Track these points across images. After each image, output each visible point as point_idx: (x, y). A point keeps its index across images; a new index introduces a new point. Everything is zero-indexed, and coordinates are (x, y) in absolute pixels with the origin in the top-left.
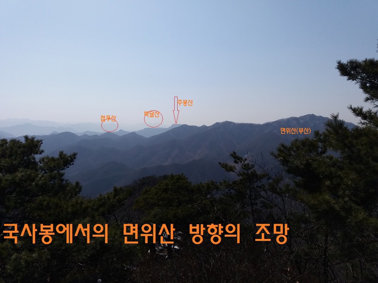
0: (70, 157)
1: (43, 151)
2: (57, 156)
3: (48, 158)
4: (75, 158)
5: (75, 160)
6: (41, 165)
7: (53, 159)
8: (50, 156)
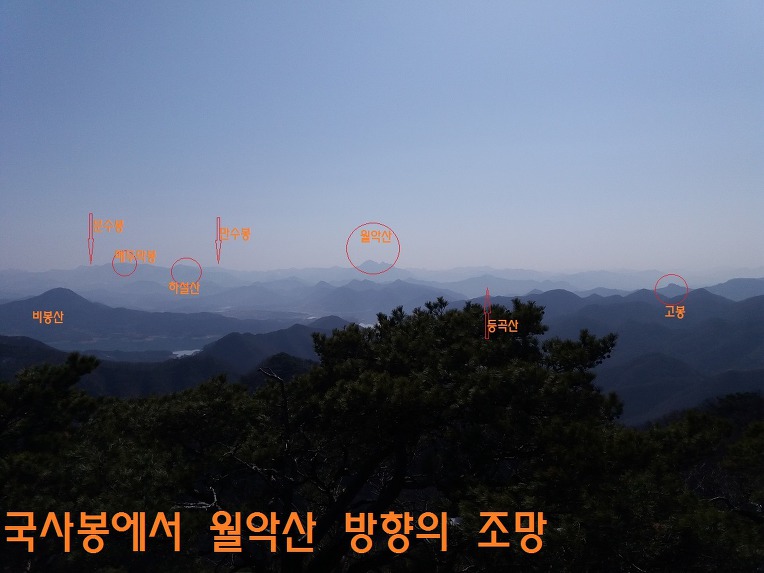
0: (604, 342)
1: (545, 329)
2: (575, 339)
3: (558, 342)
4: (613, 345)
5: (613, 349)
6: (548, 354)
7: (569, 345)
8: (563, 340)
